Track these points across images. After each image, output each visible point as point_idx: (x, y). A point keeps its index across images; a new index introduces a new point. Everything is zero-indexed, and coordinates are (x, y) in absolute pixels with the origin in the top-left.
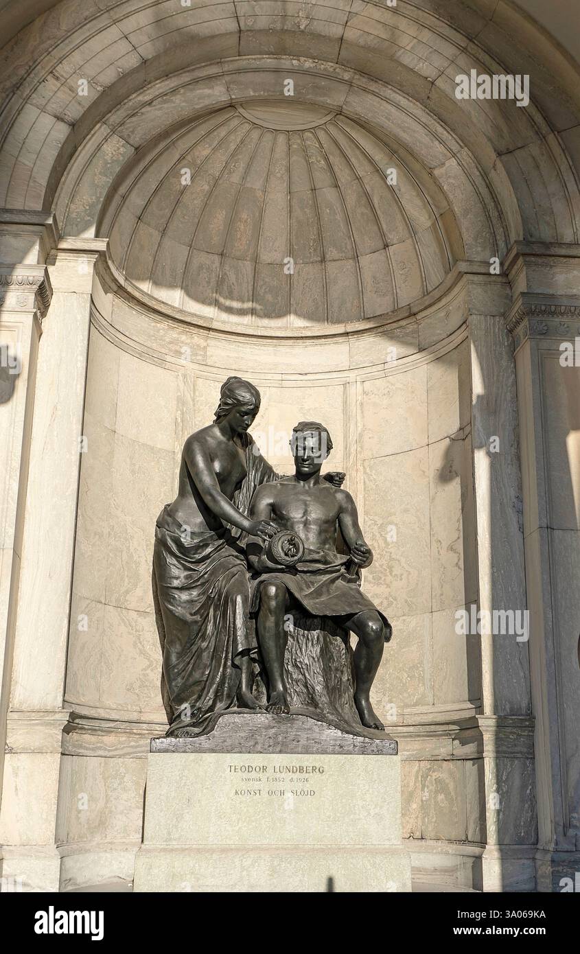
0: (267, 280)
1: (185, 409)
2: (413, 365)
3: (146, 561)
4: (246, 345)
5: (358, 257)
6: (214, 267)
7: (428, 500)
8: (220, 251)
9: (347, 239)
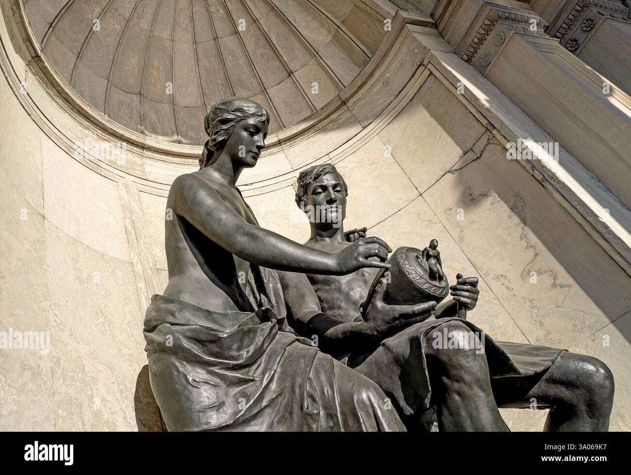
0: (186, 120)
1: (134, 218)
5: (266, 90)
6: (134, 104)
8: (138, 91)
9: (252, 78)
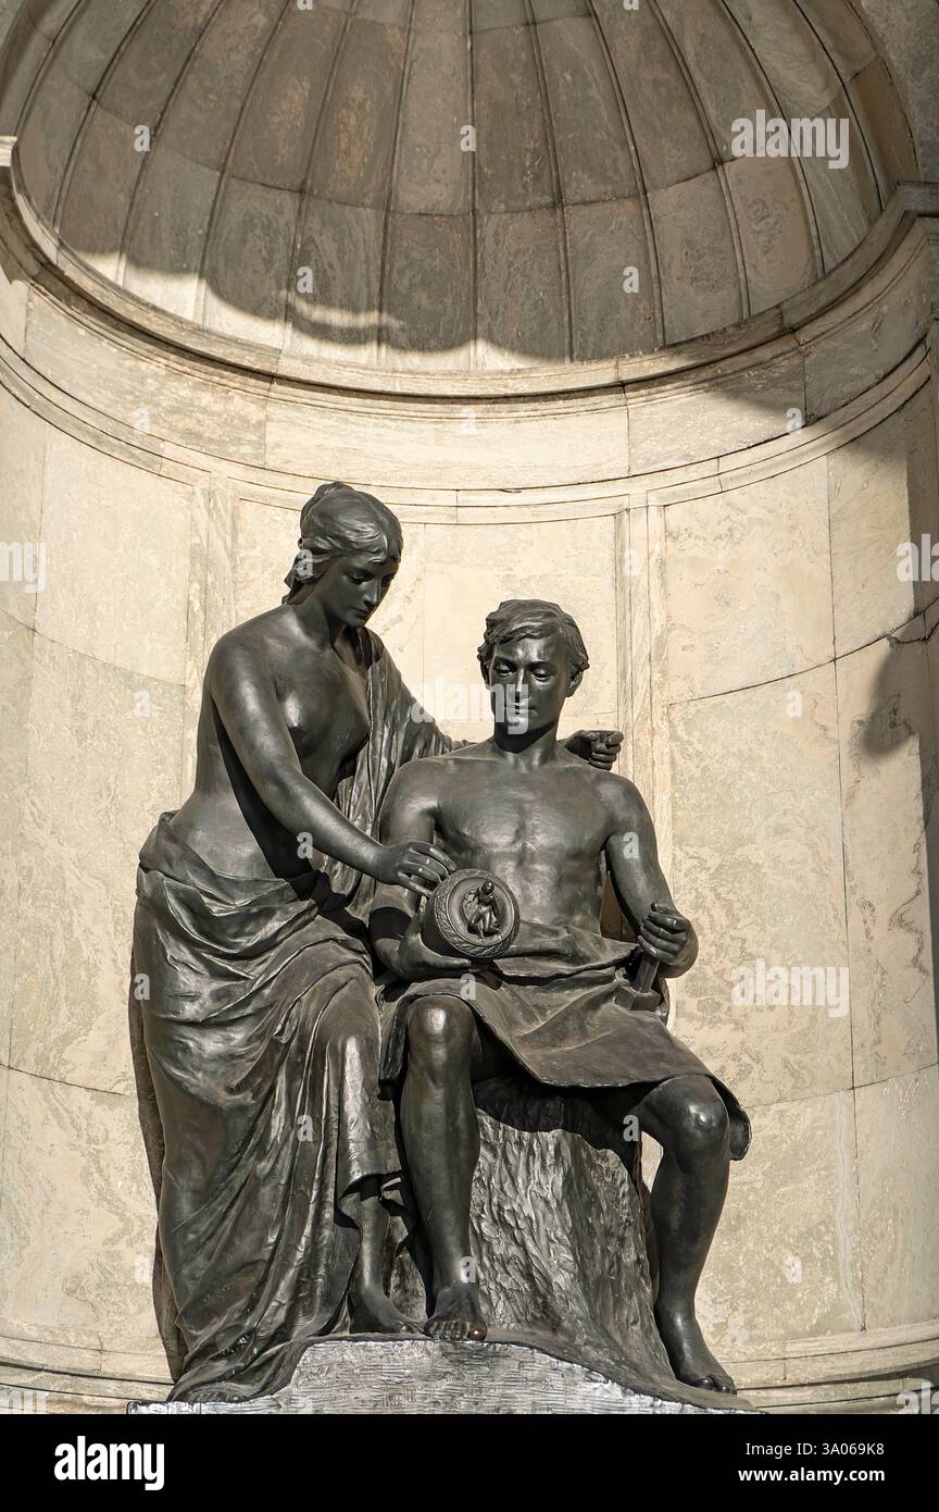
0: (415, 255)
1: (210, 579)
2: (793, 459)
3: (114, 961)
4: (366, 419)
5: (645, 193)
6: (282, 222)
7: (836, 799)
8: (298, 182)
9: (618, 147)
